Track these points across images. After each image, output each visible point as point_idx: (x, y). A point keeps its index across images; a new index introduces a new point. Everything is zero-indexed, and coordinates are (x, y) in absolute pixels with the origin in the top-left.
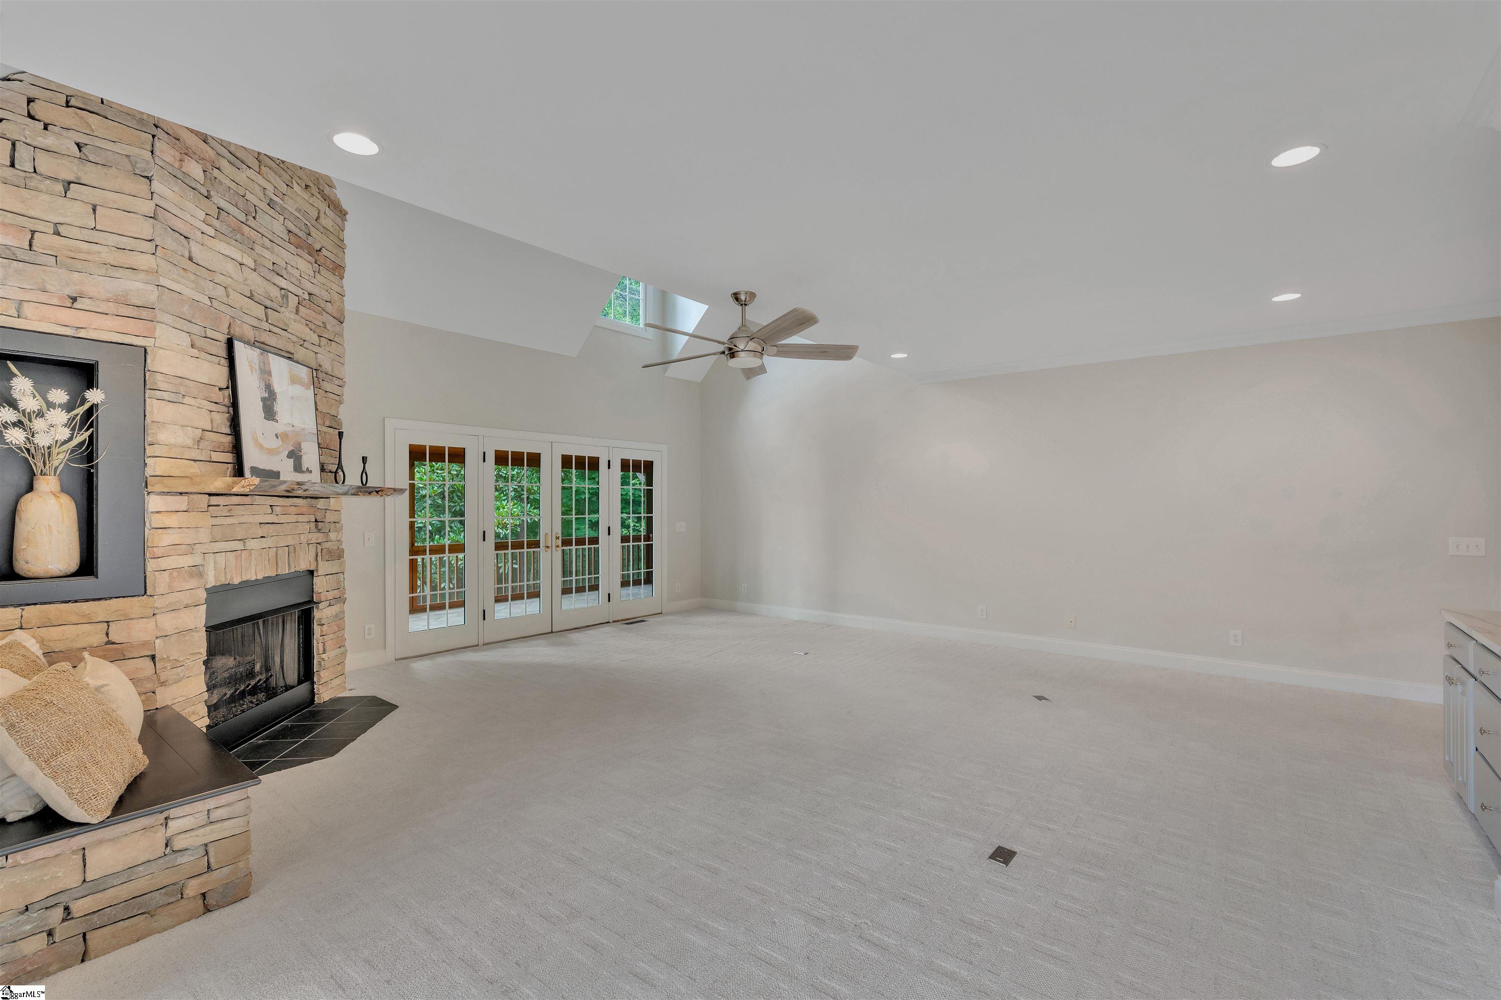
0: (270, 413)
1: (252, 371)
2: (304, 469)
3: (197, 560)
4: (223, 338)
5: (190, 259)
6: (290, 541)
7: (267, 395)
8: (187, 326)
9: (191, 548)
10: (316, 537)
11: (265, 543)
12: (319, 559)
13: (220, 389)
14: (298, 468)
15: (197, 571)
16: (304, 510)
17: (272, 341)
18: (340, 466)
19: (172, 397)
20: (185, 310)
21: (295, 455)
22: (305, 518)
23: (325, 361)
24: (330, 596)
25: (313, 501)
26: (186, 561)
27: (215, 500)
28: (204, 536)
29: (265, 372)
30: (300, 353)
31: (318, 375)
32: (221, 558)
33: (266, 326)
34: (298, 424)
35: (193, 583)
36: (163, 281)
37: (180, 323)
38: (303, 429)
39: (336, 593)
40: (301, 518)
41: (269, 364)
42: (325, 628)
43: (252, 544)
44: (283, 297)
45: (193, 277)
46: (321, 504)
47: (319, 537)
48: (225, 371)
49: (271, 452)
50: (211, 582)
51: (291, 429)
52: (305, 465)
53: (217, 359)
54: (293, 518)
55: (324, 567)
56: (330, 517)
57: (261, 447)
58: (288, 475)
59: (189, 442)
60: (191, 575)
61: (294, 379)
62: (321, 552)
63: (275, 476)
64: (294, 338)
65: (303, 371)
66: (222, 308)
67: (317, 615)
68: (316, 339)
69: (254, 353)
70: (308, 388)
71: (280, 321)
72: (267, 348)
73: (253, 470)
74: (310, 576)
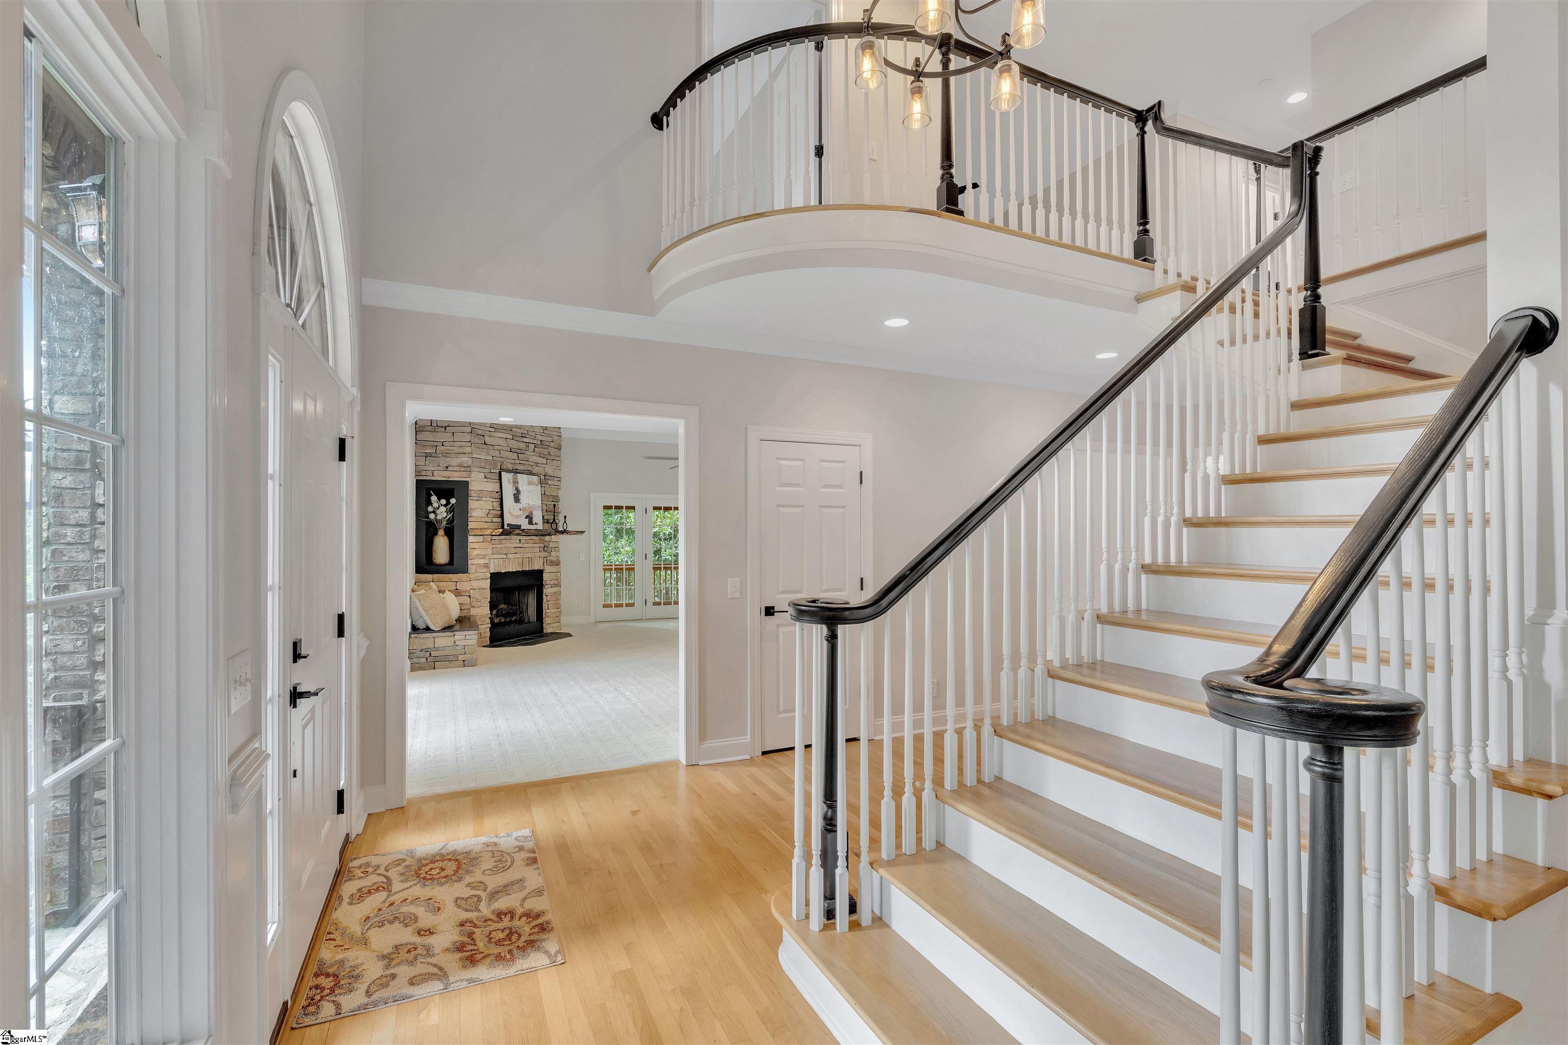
0: (517, 499)
1: (509, 483)
2: (534, 523)
3: (487, 561)
4: (497, 471)
5: (485, 443)
6: (529, 555)
7: (516, 492)
8: (483, 470)
9: (484, 557)
10: (543, 554)
11: (518, 556)
12: (545, 564)
13: (497, 492)
14: (531, 523)
15: (486, 566)
16: (537, 541)
17: (521, 468)
18: (554, 520)
19: (477, 498)
20: (483, 464)
21: (530, 518)
22: (538, 545)
23: (550, 471)
24: (552, 582)
25: (542, 537)
26: (482, 561)
27: (494, 538)
28: (489, 551)
29: (515, 482)
30: (536, 470)
31: (544, 480)
32: (496, 561)
33: (518, 462)
34: (531, 503)
35: (485, 570)
36: (474, 456)
37: (480, 470)
38: (534, 505)
39: (556, 582)
40: (535, 545)
41: (517, 478)
42: (548, 598)
43: (510, 556)
44: (526, 446)
45: (486, 450)
46: (547, 538)
47: (546, 554)
48: (498, 484)
49: (517, 517)
50: (492, 571)
51: (527, 505)
52: (534, 521)
53: (495, 481)
54: (532, 545)
55: (548, 569)
56: (551, 545)
57: (512, 515)
58: (525, 525)
59: (484, 515)
60: (484, 567)
61: (530, 483)
62: (547, 561)
63: (518, 527)
64: (532, 464)
65: (535, 479)
66: (498, 459)
67: (545, 591)
68: (544, 461)
69: (510, 475)
70: (537, 486)
71: (524, 458)
72: (518, 471)
73: (508, 525)
74: (541, 572)
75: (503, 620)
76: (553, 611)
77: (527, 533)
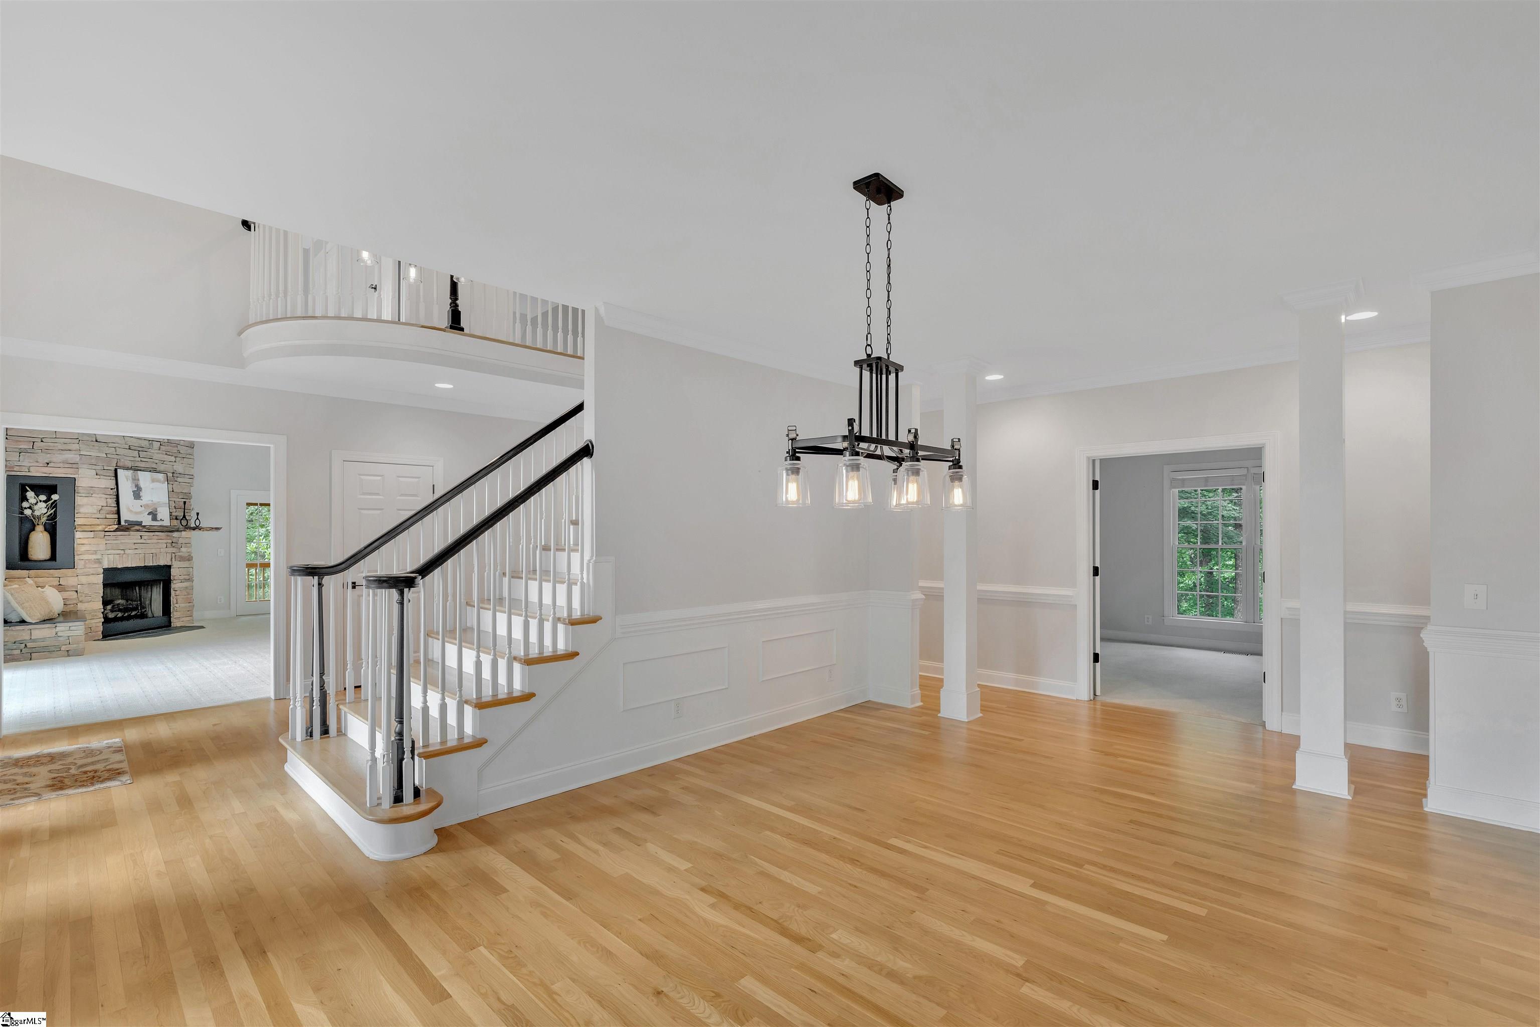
0: (137, 495)
1: (127, 480)
2: (159, 519)
3: (99, 557)
4: (113, 469)
5: (96, 441)
6: (153, 551)
7: (136, 489)
8: (94, 467)
9: (95, 552)
10: (171, 550)
11: (136, 551)
12: (173, 560)
13: (112, 489)
14: (155, 518)
15: (99, 561)
16: (162, 538)
17: (143, 465)
18: (184, 516)
19: (87, 495)
20: (93, 461)
21: (154, 515)
22: (165, 541)
23: (179, 468)
24: (182, 577)
25: (169, 533)
26: (94, 557)
27: (107, 534)
28: (102, 547)
29: (135, 480)
30: (162, 467)
31: (171, 478)
32: (111, 557)
33: (139, 459)
34: (155, 500)
35: (96, 566)
36: (82, 453)
37: (91, 467)
38: (159, 502)
39: (187, 577)
40: (160, 541)
41: (138, 476)
42: (177, 593)
43: (127, 552)
44: (150, 444)
45: (97, 448)
46: (175, 534)
47: (174, 550)
48: (114, 482)
49: (138, 513)
50: (106, 566)
51: (150, 502)
52: (159, 517)
53: (110, 478)
54: (156, 541)
55: (177, 564)
56: (181, 541)
57: (131, 511)
58: (147, 521)
59: (95, 512)
60: (95, 563)
61: (153, 481)
62: (174, 556)
63: (139, 524)
64: (157, 461)
65: (161, 476)
66: (113, 456)
67: (173, 586)
68: (173, 459)
69: (130, 473)
70: (163, 483)
71: (147, 455)
72: (139, 468)
73: (126, 521)
74: (169, 567)
75: (120, 615)
76: (183, 605)
77: (150, 529)
